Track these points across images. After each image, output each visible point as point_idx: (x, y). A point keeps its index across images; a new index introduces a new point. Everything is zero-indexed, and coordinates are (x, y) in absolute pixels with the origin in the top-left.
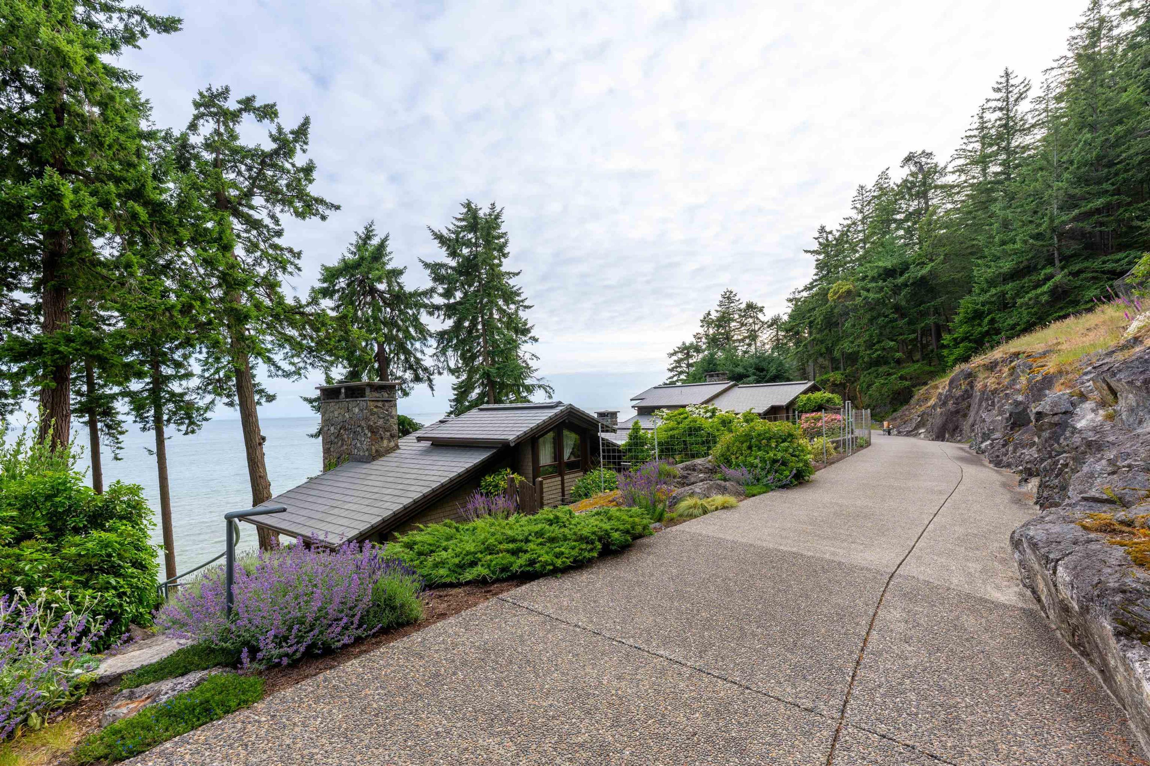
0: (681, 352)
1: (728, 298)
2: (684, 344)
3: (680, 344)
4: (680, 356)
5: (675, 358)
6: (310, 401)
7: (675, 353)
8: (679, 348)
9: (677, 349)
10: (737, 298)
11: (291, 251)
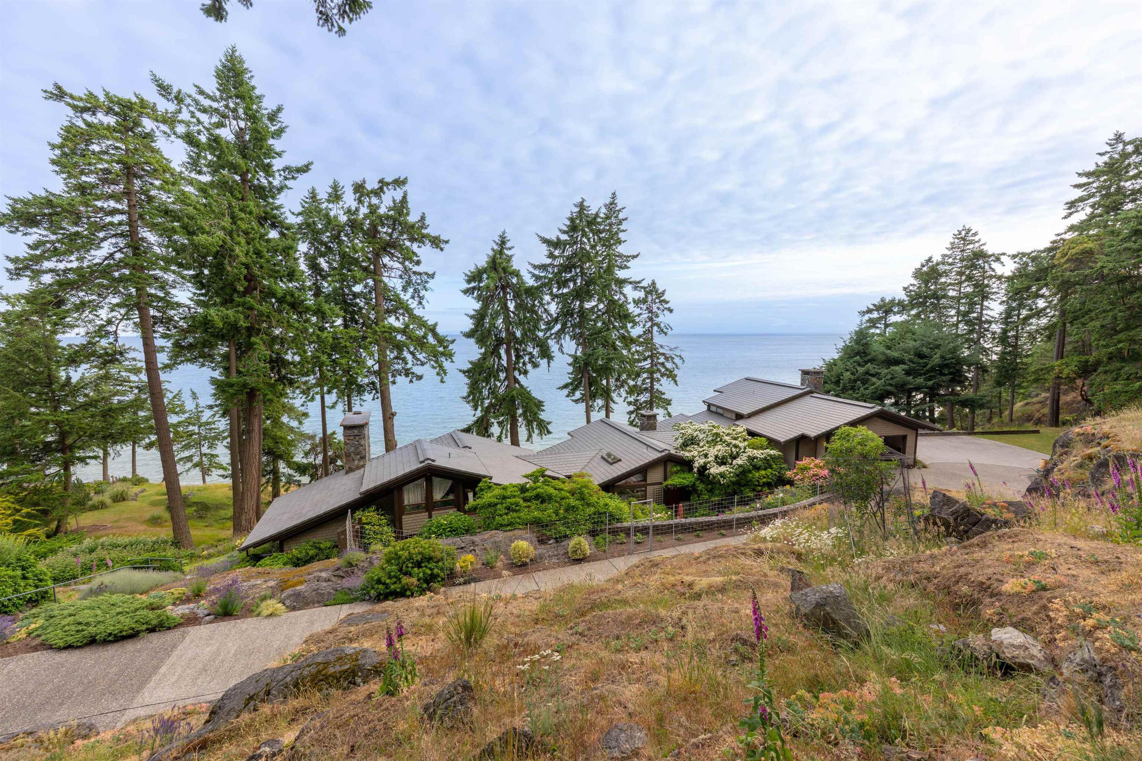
0: (877, 310)
1: (963, 239)
2: (883, 300)
3: (877, 301)
4: (875, 315)
5: (867, 317)
6: (464, 372)
7: (869, 311)
8: (874, 305)
9: (872, 307)
10: (976, 238)
11: (426, 274)
